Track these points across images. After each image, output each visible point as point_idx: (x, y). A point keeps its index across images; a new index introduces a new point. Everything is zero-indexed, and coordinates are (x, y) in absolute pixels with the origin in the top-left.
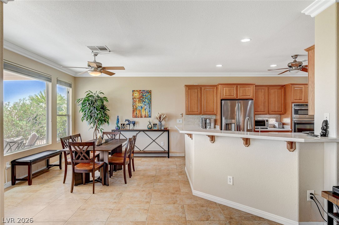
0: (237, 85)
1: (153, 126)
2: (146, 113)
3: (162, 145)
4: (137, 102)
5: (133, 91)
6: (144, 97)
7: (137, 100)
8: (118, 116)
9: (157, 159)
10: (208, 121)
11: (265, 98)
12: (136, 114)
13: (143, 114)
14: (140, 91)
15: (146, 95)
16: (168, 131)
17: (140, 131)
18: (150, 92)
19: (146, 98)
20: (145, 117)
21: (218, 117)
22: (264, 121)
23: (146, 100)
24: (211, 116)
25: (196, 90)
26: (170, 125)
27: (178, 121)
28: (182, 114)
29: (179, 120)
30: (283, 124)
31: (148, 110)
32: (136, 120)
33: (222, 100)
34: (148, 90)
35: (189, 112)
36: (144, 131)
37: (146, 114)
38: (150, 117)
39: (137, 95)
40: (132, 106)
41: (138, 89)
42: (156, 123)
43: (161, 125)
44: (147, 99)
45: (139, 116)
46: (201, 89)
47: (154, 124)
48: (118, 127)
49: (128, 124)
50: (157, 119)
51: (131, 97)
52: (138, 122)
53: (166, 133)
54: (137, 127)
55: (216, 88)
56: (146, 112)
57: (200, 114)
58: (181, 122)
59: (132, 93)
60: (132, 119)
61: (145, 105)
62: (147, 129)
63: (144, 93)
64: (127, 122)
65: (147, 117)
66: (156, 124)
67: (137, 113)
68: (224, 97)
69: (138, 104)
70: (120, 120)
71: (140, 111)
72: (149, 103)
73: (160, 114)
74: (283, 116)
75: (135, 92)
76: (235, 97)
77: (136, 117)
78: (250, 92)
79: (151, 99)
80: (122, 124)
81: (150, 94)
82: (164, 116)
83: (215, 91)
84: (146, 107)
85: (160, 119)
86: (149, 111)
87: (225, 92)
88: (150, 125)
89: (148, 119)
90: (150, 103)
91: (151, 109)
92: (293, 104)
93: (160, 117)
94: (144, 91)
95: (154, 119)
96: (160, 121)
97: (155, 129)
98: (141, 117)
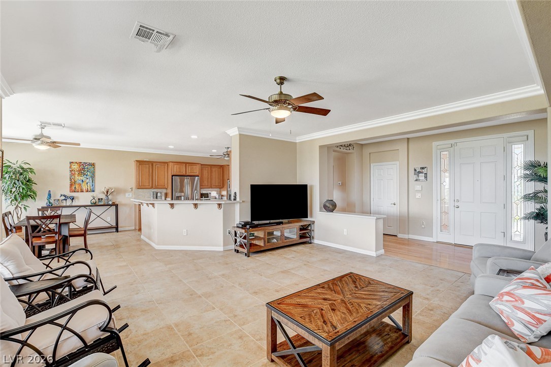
0: (186, 163)
1: (97, 201)
2: (89, 187)
3: (108, 219)
4: (76, 176)
5: (71, 163)
6: (85, 169)
7: (77, 173)
8: (50, 191)
9: (104, 234)
10: (159, 195)
11: (208, 175)
12: (75, 188)
13: (84, 187)
14: (81, 163)
15: (87, 168)
16: (117, 206)
17: (80, 206)
18: (93, 165)
19: (88, 171)
20: (87, 191)
21: (169, 191)
22: (208, 194)
23: (89, 173)
24: (162, 190)
25: (147, 166)
26: (119, 200)
27: (127, 195)
28: (132, 188)
29: (128, 194)
30: (222, 196)
31: (91, 184)
32: (74, 194)
33: (172, 176)
34: (91, 162)
35: (140, 187)
36: (85, 206)
37: (89, 189)
38: (93, 191)
39: (75, 167)
40: (69, 179)
41: (78, 161)
43: (108, 199)
45: (79, 191)
46: (152, 165)
47: (99, 199)
48: (50, 203)
49: (64, 200)
50: (104, 193)
51: (69, 169)
52: (78, 198)
53: (114, 207)
54: (75, 203)
55: (166, 166)
57: (152, 188)
58: (131, 196)
59: (69, 165)
60: (68, 194)
62: (89, 203)
63: (86, 166)
64: (63, 198)
65: (90, 192)
66: (102, 199)
67: (77, 187)
68: (175, 173)
69: (77, 178)
70: (52, 196)
71: (80, 185)
72: (91, 177)
73: (107, 188)
74: (222, 189)
75: (74, 164)
76: (184, 173)
77: (75, 192)
78: (196, 170)
79: (94, 172)
80: (55, 200)
81: (94, 167)
82: (113, 190)
83: (166, 168)
84: (88, 180)
85: (107, 193)
86: (93, 185)
87: (175, 169)
88: (94, 200)
89: (91, 194)
90: (93, 177)
91: (95, 182)
92: (228, 181)
93: (107, 192)
94: (86, 163)
95: (99, 194)
96: (107, 196)
97: (100, 204)
98: (82, 191)
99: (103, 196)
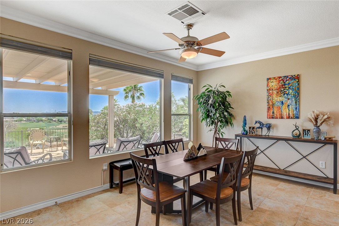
1: (302, 133)
2: (290, 112)
3: (322, 165)
4: (274, 96)
5: (268, 79)
6: (286, 86)
7: (275, 92)
8: (245, 116)
12: (273, 113)
13: (285, 112)
14: (280, 77)
15: (289, 84)
16: (335, 144)
17: (278, 139)
18: (297, 78)
19: (289, 88)
20: (289, 117)
23: (291, 91)
31: (294, 107)
32: (272, 122)
34: (293, 74)
36: (286, 140)
37: (291, 114)
38: (298, 118)
39: (274, 84)
40: (266, 101)
41: (276, 76)
42: (309, 128)
43: (319, 132)
44: (293, 89)
45: (278, 116)
47: (304, 130)
48: (244, 131)
49: (259, 128)
50: (311, 121)
51: (266, 88)
52: (276, 126)
53: (330, 147)
54: (273, 133)
56: (290, 110)
59: (266, 82)
60: (265, 120)
61: (289, 99)
62: (290, 135)
63: (286, 81)
64: (258, 125)
65: (292, 118)
66: (309, 130)
67: (275, 112)
69: (276, 99)
70: (248, 122)
71: (279, 108)
72: (295, 96)
73: (317, 112)
75: (272, 81)
77: (273, 118)
79: (299, 89)
80: (250, 128)
81: (298, 81)
84: (289, 102)
85: (316, 121)
86: (296, 108)
88: (297, 132)
89: (294, 121)
90: (297, 96)
91: (299, 104)
93: (316, 119)
94: (287, 77)
95: (305, 123)
96: (316, 125)
97: (306, 137)
98: (282, 118)
99: (311, 126)
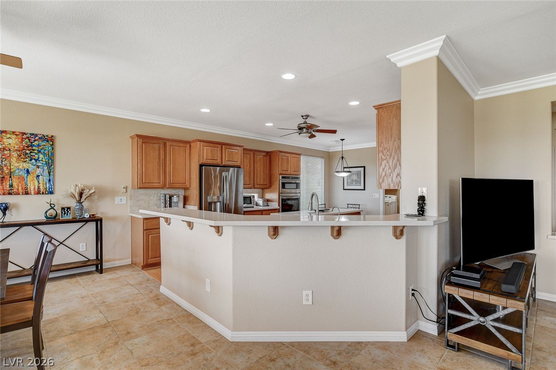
0: (222, 144)
1: (59, 212)
2: (41, 185)
4: (14, 160)
5: (2, 132)
6: (34, 148)
7: (15, 154)
10: (175, 199)
11: (250, 167)
12: (11, 186)
14: (24, 134)
15: (39, 146)
16: (98, 221)
17: (22, 225)
18: (50, 140)
19: (39, 152)
20: (38, 193)
21: (194, 193)
22: (250, 197)
23: (41, 156)
24: (177, 190)
25: (156, 146)
26: (102, 208)
27: (117, 200)
28: (126, 188)
29: (120, 198)
30: (268, 201)
31: (46, 178)
32: (10, 200)
33: (201, 166)
34: (45, 134)
35: (144, 184)
36: (34, 224)
37: (41, 187)
38: (51, 193)
39: (12, 142)
41: (18, 130)
42: (68, 206)
43: (82, 209)
44: (44, 154)
45: (21, 191)
46: (165, 145)
47: (63, 209)
50: (73, 196)
52: (16, 207)
53: (92, 226)
54: (11, 218)
55: (188, 146)
56: (40, 182)
57: (163, 188)
58: (124, 202)
61: (38, 167)
62: (42, 218)
63: (35, 141)
65: (43, 193)
66: (69, 208)
67: (14, 184)
68: (205, 161)
69: (16, 165)
72: (47, 164)
73: (80, 186)
74: (266, 190)
75: (9, 136)
76: (219, 162)
77: (10, 194)
78: (237, 156)
79: (53, 154)
81: (53, 145)
82: (92, 191)
83: (188, 152)
84: (39, 171)
86: (50, 180)
87: (208, 154)
88: (52, 212)
89: (48, 198)
90: (51, 164)
91: (54, 175)
92: (281, 176)
93: (81, 195)
94: (36, 135)
95: (63, 197)
96: (80, 202)
97: (66, 218)
98: (27, 193)
99: (73, 203)
